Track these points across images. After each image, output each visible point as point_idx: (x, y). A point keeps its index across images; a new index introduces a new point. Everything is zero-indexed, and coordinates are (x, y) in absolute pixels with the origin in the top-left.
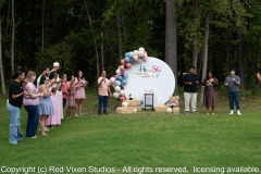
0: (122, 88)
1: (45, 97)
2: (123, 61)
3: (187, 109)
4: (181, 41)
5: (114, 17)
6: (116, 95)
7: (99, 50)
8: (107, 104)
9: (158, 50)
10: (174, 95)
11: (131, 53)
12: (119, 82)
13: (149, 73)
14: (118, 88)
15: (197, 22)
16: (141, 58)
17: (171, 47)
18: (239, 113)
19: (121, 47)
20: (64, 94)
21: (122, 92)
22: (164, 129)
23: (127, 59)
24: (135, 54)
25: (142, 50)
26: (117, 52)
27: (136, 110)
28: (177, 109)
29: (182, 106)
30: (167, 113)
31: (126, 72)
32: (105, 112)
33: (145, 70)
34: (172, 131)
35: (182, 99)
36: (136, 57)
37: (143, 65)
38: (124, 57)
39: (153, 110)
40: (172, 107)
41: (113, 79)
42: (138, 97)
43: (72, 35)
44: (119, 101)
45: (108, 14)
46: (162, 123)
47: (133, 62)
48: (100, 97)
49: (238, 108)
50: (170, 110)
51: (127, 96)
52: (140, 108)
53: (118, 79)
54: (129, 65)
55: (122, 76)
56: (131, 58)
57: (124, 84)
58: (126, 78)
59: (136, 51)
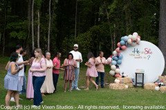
0: (117, 67)
2: (119, 43)
6: (112, 72)
9: (151, 35)
10: (162, 75)
11: (126, 37)
12: (114, 62)
13: (141, 55)
14: (113, 67)
21: (117, 70)
23: (122, 42)
24: (129, 38)
25: (135, 34)
27: (127, 86)
30: (154, 91)
31: (122, 54)
32: (102, 86)
33: (138, 52)
36: (130, 41)
37: (137, 47)
39: (143, 87)
40: (160, 86)
41: (110, 59)
42: (130, 75)
47: (127, 45)
50: (157, 88)
52: (131, 85)
53: (114, 60)
54: (124, 47)
55: (118, 57)
56: (126, 42)
57: (120, 64)
58: (121, 59)
59: (130, 36)
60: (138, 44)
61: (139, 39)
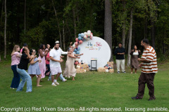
2: (77, 39)
3: (119, 70)
4: (114, 26)
5: (71, 11)
7: (62, 32)
9: (100, 32)
10: (110, 61)
11: (82, 34)
13: (94, 47)
15: (125, 14)
16: (89, 37)
17: (108, 31)
19: (75, 30)
21: (77, 59)
22: (104, 83)
23: (80, 38)
24: (84, 35)
26: (73, 33)
27: (85, 71)
28: (112, 70)
29: (115, 68)
30: (105, 73)
31: (79, 46)
33: (91, 45)
34: (109, 84)
35: (115, 64)
36: (85, 37)
37: (90, 41)
38: (77, 37)
39: (96, 70)
40: (109, 69)
42: (87, 62)
43: (44, 22)
45: (67, 9)
46: (102, 79)
47: (83, 39)
50: (107, 70)
51: (80, 62)
52: (88, 70)
54: (81, 41)
55: (77, 49)
56: (82, 37)
58: (79, 50)
59: (85, 33)
60: (91, 39)
61: (92, 35)
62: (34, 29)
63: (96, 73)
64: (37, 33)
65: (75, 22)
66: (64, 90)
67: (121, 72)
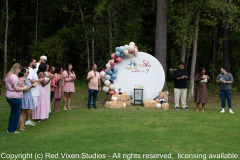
0: (112, 82)
1: (24, 92)
2: (113, 55)
3: (177, 105)
4: (171, 37)
5: (105, 13)
6: (106, 89)
7: (90, 45)
8: (97, 98)
10: (163, 91)
11: (121, 47)
12: (108, 77)
13: (139, 68)
14: (107, 82)
16: (132, 52)
17: (161, 43)
18: (231, 111)
19: (111, 42)
20: (52, 87)
21: (112, 86)
22: (153, 126)
23: (118, 53)
24: (125, 49)
25: (132, 44)
26: (108, 46)
27: (125, 104)
28: (166, 105)
29: (171, 101)
30: (156, 108)
31: (116, 67)
33: (135, 65)
35: (172, 95)
36: (126, 52)
37: (134, 59)
38: (114, 51)
39: (142, 105)
40: (162, 102)
41: (103, 73)
42: (128, 91)
43: (65, 30)
44: (108, 95)
45: (99, 9)
46: (152, 120)
47: (123, 56)
48: (90, 91)
49: (230, 107)
50: (159, 105)
51: (117, 91)
52: (129, 103)
53: (108, 74)
54: (119, 59)
55: (112, 70)
56: (122, 53)
57: (114, 78)
58: (116, 72)
59: (126, 46)
60: (135, 55)
61: (136, 50)
62: (50, 40)
63: (141, 108)
64: (53, 46)
65: (110, 29)
66: (91, 137)
67: (181, 108)
